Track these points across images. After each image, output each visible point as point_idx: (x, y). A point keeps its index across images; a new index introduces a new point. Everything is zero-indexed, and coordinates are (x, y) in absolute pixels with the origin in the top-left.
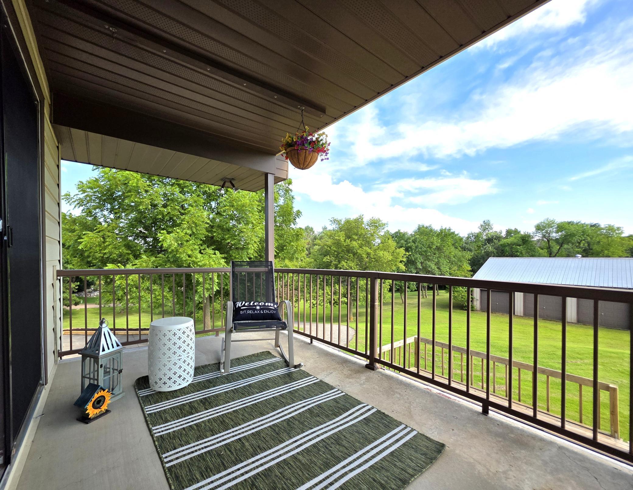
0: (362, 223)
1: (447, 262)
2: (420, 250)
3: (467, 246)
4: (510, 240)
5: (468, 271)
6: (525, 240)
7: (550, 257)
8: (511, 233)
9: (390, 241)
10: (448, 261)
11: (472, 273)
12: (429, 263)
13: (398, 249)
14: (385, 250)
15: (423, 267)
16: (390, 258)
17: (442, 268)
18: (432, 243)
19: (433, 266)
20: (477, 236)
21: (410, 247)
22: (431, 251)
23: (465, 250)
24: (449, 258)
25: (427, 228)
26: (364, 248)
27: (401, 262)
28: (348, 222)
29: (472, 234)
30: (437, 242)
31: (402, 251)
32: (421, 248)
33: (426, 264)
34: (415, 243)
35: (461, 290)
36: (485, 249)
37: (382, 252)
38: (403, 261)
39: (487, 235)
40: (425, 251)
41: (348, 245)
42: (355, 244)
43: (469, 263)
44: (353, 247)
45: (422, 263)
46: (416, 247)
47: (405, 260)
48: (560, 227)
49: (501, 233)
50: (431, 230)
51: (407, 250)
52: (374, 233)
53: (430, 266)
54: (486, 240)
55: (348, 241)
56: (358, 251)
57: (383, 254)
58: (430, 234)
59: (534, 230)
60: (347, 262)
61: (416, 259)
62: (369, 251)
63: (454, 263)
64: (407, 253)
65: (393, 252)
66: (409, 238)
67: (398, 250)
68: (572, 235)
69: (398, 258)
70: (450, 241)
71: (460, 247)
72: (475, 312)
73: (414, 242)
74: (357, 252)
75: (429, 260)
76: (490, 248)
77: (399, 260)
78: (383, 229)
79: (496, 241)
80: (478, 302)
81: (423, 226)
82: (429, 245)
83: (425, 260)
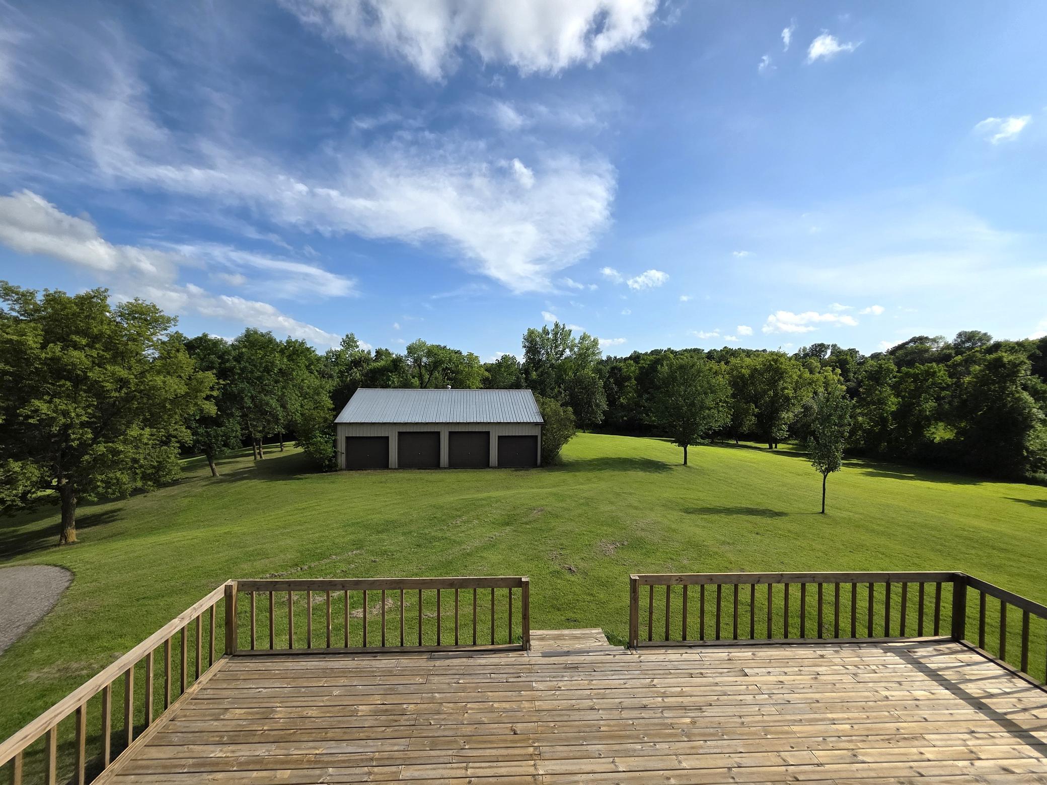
0: (104, 308)
1: (297, 395)
2: (249, 375)
3: (327, 370)
4: (381, 363)
5: (329, 409)
6: (397, 363)
7: (421, 388)
8: (382, 355)
9: (181, 356)
10: (299, 395)
11: (334, 413)
12: (267, 398)
13: (201, 373)
14: (168, 373)
15: (256, 406)
16: (183, 389)
17: (289, 406)
18: (273, 363)
19: (274, 403)
20: (338, 355)
21: (231, 369)
22: (269, 377)
23: (324, 377)
24: (301, 388)
25: (262, 335)
26: (108, 367)
27: (208, 398)
28: (53, 300)
29: (332, 352)
30: (281, 362)
31: (210, 377)
32: (252, 372)
33: (261, 400)
34: (239, 362)
35: (320, 442)
36: (351, 376)
37: (162, 377)
38: (212, 396)
39: (351, 355)
40: (259, 378)
41: (55, 360)
42: (77, 357)
43: (330, 397)
44: (73, 364)
45: (253, 398)
46: (243, 370)
47: (215, 393)
48: (430, 352)
49: (369, 353)
50: (271, 341)
51: (222, 374)
52: (138, 334)
53: (267, 404)
54: (352, 362)
55: (56, 349)
56: (90, 374)
57: (164, 382)
58: (268, 346)
59: (406, 353)
60: (50, 402)
61: (242, 391)
62: (123, 373)
63: (307, 396)
64: (221, 382)
65: (190, 379)
66: (227, 352)
67: (200, 375)
68: (441, 362)
69: (201, 391)
70: (303, 362)
71: (317, 371)
72: (339, 473)
73: (238, 359)
74: (87, 378)
75: (267, 393)
76: (357, 374)
77: (204, 395)
78: (166, 329)
79: (365, 365)
80: (344, 456)
81: (256, 332)
82: (266, 367)
83: (260, 392)
